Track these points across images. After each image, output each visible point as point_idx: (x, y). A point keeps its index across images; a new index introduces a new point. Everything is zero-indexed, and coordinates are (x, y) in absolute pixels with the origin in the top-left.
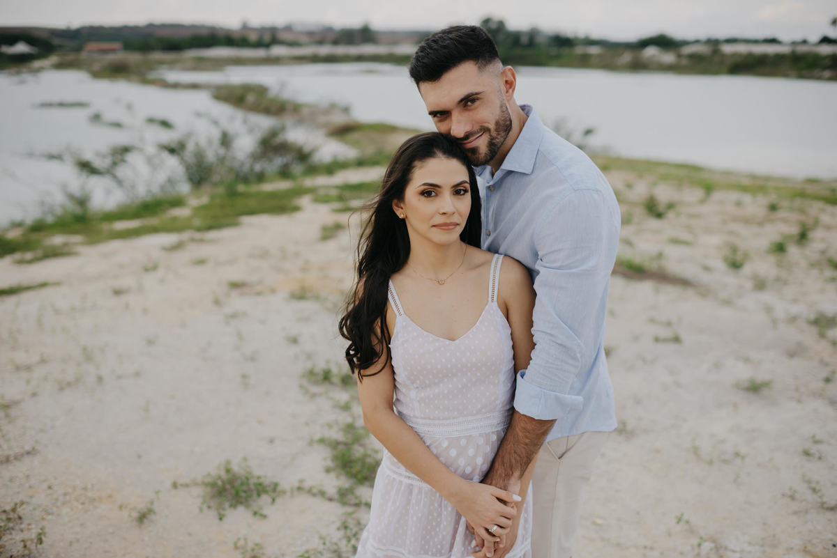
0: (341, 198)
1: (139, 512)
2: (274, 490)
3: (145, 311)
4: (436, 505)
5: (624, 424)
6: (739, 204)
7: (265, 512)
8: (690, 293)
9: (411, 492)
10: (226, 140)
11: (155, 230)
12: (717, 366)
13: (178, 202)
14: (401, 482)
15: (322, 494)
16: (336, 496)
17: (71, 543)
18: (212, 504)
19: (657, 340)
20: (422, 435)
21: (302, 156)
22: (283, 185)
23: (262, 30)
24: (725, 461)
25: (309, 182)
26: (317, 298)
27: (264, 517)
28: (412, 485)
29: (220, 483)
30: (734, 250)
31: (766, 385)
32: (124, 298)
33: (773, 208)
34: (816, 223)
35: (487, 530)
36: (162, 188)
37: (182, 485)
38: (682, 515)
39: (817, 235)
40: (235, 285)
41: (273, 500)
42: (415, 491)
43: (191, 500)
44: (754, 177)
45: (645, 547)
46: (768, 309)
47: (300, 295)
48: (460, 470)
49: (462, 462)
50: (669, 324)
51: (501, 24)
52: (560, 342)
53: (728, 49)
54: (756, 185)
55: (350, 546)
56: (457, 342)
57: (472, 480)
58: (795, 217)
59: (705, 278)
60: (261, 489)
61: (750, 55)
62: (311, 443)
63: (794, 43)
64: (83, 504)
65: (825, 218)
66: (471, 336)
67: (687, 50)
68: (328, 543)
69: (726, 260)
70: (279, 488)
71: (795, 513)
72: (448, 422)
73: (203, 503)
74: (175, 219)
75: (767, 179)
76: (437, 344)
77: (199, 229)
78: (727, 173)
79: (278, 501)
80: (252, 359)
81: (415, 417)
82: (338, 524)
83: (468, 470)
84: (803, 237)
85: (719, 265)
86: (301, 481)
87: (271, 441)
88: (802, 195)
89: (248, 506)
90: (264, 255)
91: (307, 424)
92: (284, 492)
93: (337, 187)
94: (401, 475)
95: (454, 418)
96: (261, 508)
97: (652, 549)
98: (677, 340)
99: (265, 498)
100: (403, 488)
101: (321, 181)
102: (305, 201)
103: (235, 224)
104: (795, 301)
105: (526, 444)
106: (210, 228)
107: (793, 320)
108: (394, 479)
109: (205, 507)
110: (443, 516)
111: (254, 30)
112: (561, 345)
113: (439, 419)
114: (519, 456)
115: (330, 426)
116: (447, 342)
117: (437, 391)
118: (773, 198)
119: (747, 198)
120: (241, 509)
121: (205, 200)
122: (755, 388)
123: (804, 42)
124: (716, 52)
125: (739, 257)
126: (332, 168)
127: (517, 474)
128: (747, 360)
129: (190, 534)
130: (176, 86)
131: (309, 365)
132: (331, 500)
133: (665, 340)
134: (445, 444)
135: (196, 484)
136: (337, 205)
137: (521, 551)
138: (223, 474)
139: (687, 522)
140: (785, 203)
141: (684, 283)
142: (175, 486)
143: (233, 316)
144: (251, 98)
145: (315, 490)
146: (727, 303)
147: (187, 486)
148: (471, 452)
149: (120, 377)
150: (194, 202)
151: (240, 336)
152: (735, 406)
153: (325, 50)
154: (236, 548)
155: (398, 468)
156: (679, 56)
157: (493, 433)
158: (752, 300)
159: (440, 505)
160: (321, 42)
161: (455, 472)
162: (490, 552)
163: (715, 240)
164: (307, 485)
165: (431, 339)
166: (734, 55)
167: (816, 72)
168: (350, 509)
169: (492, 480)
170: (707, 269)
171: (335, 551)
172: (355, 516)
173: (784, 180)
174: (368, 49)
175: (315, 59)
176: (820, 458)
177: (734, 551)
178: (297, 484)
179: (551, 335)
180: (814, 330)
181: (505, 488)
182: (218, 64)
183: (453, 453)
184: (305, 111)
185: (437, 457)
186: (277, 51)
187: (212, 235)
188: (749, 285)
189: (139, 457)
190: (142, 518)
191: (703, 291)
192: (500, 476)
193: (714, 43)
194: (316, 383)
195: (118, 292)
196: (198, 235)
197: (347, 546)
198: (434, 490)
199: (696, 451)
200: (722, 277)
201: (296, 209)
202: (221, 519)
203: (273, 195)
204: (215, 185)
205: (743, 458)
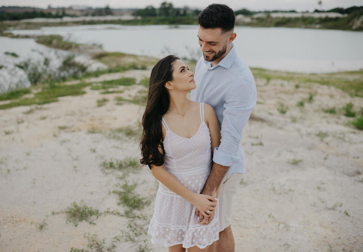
0: (104, 88)
1: (40, 225)
2: (97, 213)
3: (22, 141)
4: (183, 204)
5: (242, 180)
6: (282, 85)
7: (95, 222)
8: (264, 124)
9: (172, 200)
10: (47, 62)
11: (18, 105)
12: (279, 154)
13: (27, 92)
14: (168, 196)
15: (118, 214)
16: (124, 214)
17: (11, 240)
18: (71, 220)
19: (253, 145)
20: (176, 176)
21: (83, 69)
22: (75, 82)
23: (58, 9)
24: (285, 193)
25: (87, 81)
26: (100, 132)
27: (95, 224)
28: (173, 197)
29: (73, 211)
30: (282, 105)
31: (300, 161)
32: (11, 136)
33: (297, 87)
34: (316, 93)
35: (205, 212)
36: (17, 85)
37: (56, 213)
38: (271, 214)
39: (316, 98)
40: (62, 128)
41: (98, 217)
42: (175, 199)
43: (62, 219)
44: (288, 73)
45: (257, 228)
46: (299, 130)
47: (93, 131)
48: (192, 189)
49: (193, 186)
50: (257, 138)
51: (171, 5)
52: (233, 136)
53: (274, 15)
54: (289, 77)
55: (134, 233)
56: (191, 138)
57: (197, 193)
58: (307, 90)
59: (270, 118)
60: (91, 213)
61: (284, 18)
62: (109, 193)
63: (303, 13)
64: (13, 223)
65: (320, 91)
66: (196, 136)
67: (256, 16)
68: (124, 233)
69: (278, 110)
70: (99, 212)
71: (316, 211)
72: (187, 170)
73: (68, 220)
74: (26, 99)
75: (294, 74)
76: (184, 140)
77: (39, 104)
78: (276, 72)
79: (99, 217)
80: (77, 159)
81: (174, 169)
82: (127, 225)
83: (196, 189)
84: (311, 99)
85: (276, 112)
86: (108, 209)
87: (92, 193)
88: (309, 81)
89: (87, 220)
90: (73, 114)
91: (106, 186)
92: (101, 214)
93: (101, 82)
94: (168, 193)
95: (190, 168)
96: (93, 220)
97: (260, 228)
98: (261, 144)
99: (94, 217)
100: (169, 198)
101: (93, 80)
102: (87, 89)
103: (56, 101)
104: (309, 126)
105: (219, 177)
106: (45, 103)
107: (309, 134)
108: (165, 195)
109: (68, 221)
110: (186, 208)
111: (54, 9)
112: (233, 137)
113: (184, 169)
114: (216, 182)
115: (117, 186)
116: (188, 139)
117: (183, 158)
118: (297, 82)
119: (285, 83)
120: (84, 221)
121: (40, 90)
122: (295, 163)
123: (307, 12)
124: (269, 17)
125: (284, 109)
126: (97, 74)
127: (215, 189)
128: (291, 152)
129: (63, 233)
130: (17, 37)
131: (103, 161)
132: (122, 216)
133: (256, 145)
134: (186, 179)
135: (62, 212)
136: (102, 91)
137: (216, 221)
138: (73, 208)
139: (273, 217)
140: (302, 85)
141: (262, 120)
142: (53, 214)
143: (64, 141)
144: (55, 42)
145: (115, 213)
146: (281, 128)
147: (58, 213)
148: (197, 181)
149: (17, 170)
150: (35, 91)
151: (69, 150)
152: (288, 171)
153: (88, 19)
154: (85, 237)
155: (167, 190)
156: (252, 19)
157: (205, 173)
158: (291, 127)
159: (185, 204)
160: (86, 15)
161: (191, 190)
162: (207, 221)
163: (273, 101)
164: (111, 210)
165: (181, 139)
166: (277, 18)
167: (313, 25)
168: (131, 219)
169: (205, 192)
170: (271, 114)
171: (128, 236)
172: (134, 222)
173: (301, 74)
174: (109, 18)
175: (84, 23)
176: (324, 190)
177: (293, 227)
178: (106, 210)
179: (230, 133)
180: (318, 139)
181: (211, 195)
182: (38, 26)
183: (190, 182)
184: (81, 47)
185: (183, 185)
186: (66, 19)
187: (46, 106)
188: (289, 120)
189: (34, 203)
190: (41, 227)
191: (271, 124)
192: (209, 190)
193: (268, 13)
194: (107, 168)
195: (7, 133)
196: (39, 106)
197: (132, 234)
198: (182, 198)
199: (274, 190)
200: (277, 117)
201: (84, 93)
202: (76, 226)
203: (72, 87)
204: (43, 83)
205: (293, 191)
